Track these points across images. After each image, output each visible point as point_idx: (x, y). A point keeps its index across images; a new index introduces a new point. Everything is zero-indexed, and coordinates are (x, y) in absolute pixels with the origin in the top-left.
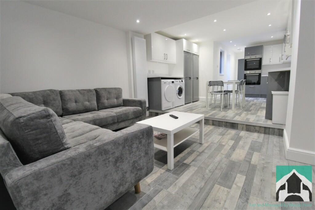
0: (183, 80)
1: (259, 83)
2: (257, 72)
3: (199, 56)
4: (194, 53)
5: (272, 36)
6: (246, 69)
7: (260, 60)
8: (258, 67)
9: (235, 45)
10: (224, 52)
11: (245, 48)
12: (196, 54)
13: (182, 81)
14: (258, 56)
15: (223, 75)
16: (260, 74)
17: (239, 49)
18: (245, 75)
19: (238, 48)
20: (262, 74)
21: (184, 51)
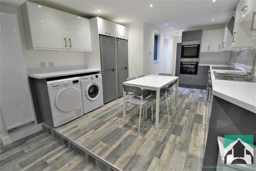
0: (100, 75)
1: (196, 73)
2: (195, 60)
3: (127, 40)
4: (120, 38)
5: (213, 19)
6: (183, 56)
7: (198, 47)
8: (195, 54)
9: (172, 29)
10: (160, 35)
11: (183, 32)
12: (122, 38)
13: (97, 77)
14: (196, 43)
15: (159, 62)
16: (197, 63)
17: (178, 33)
18: (181, 62)
19: (176, 32)
20: (199, 63)
21: (100, 35)
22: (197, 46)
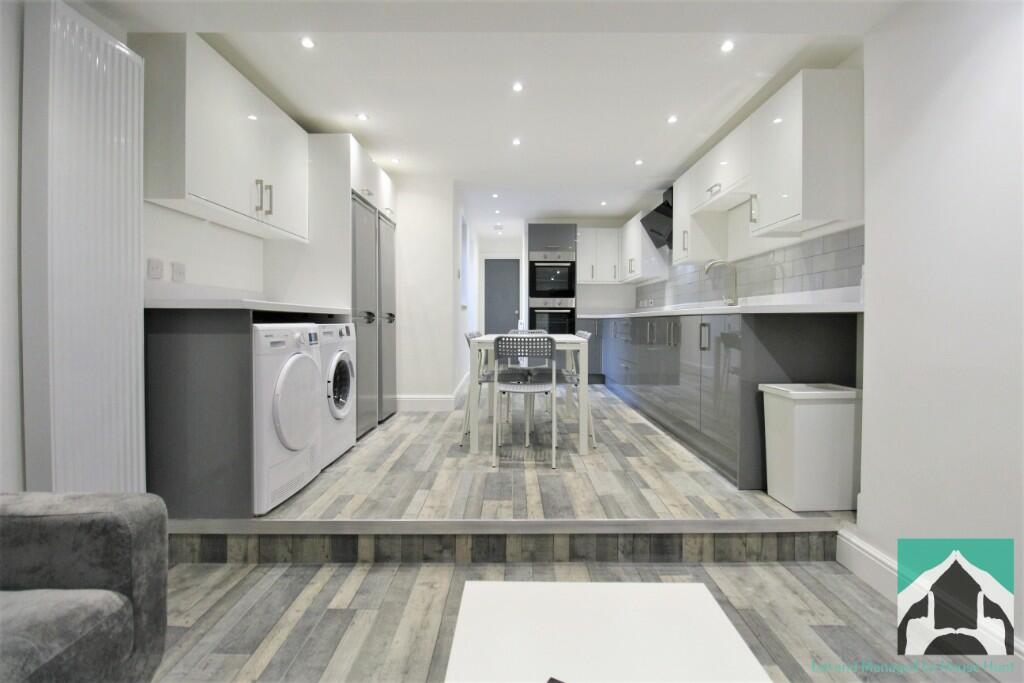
0: (352, 327)
2: (566, 303)
3: (395, 224)
4: (383, 212)
6: (534, 292)
7: (572, 269)
8: (565, 288)
9: (497, 211)
11: (528, 225)
12: (388, 215)
13: (347, 330)
14: (566, 256)
16: (573, 312)
17: (499, 228)
18: (532, 309)
19: (499, 224)
20: (577, 310)
21: (353, 193)
22: (568, 264)
